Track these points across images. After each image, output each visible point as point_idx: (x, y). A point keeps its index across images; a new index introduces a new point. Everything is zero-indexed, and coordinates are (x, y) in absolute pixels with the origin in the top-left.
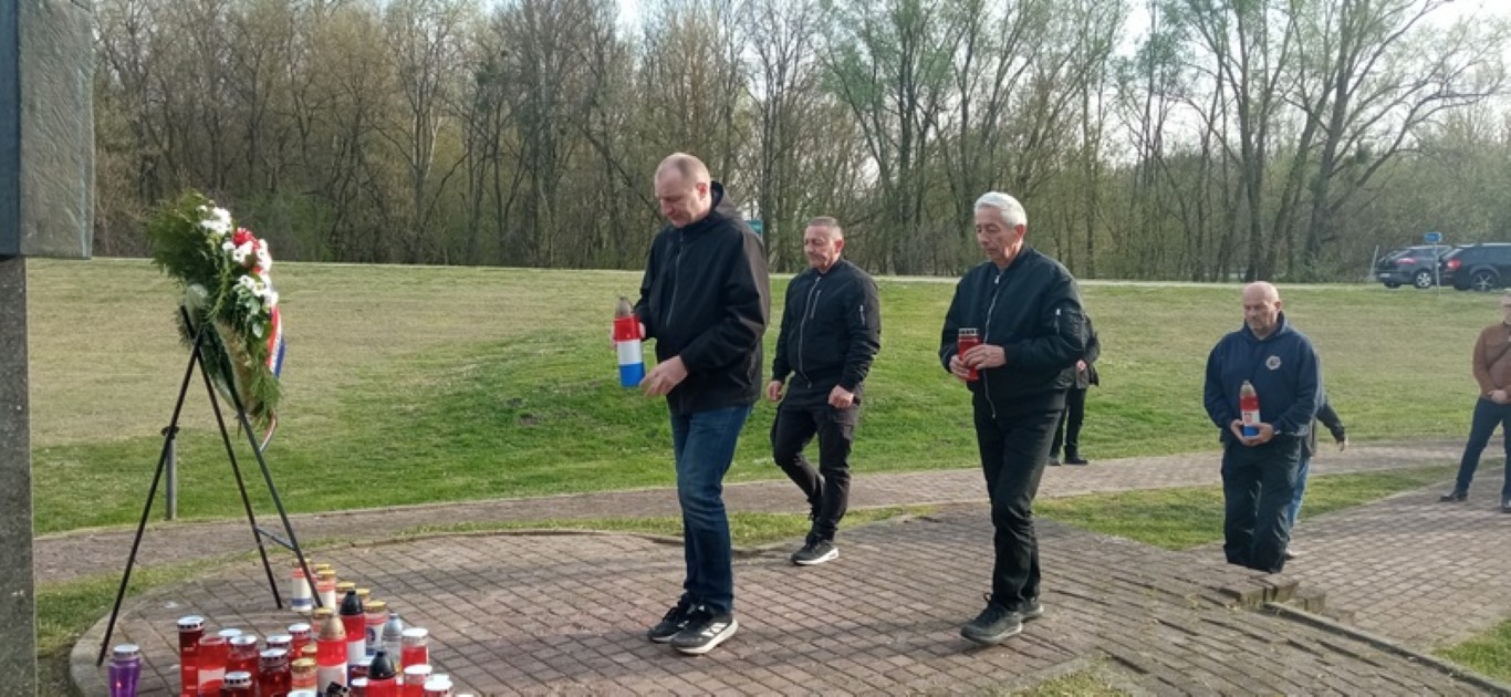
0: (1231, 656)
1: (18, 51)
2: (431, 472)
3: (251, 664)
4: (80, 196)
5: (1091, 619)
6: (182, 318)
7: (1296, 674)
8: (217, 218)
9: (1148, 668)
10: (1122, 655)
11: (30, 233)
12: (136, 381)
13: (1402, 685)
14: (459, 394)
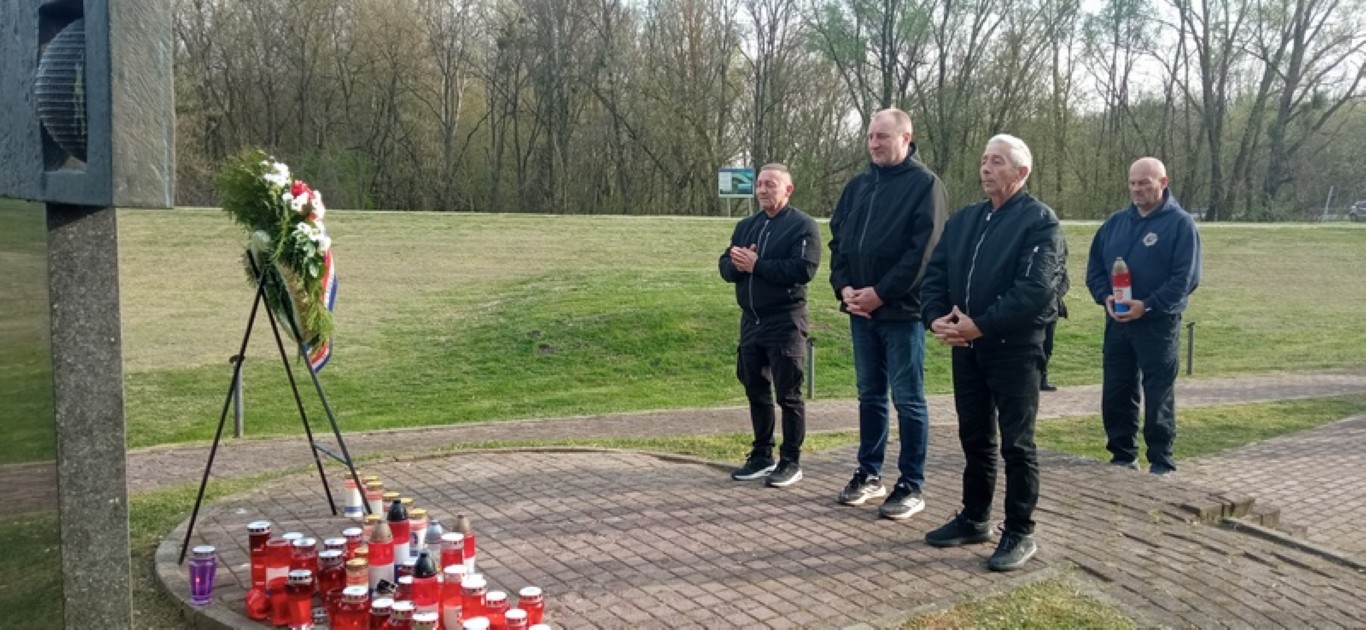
0: (1190, 566)
1: (109, 27)
2: (461, 396)
3: (311, 564)
4: (163, 153)
5: (1060, 532)
6: (248, 260)
7: (1252, 584)
8: (277, 172)
9: (1113, 577)
10: (1088, 565)
11: (121, 187)
12: (206, 315)
13: (1352, 595)
14: (485, 327)
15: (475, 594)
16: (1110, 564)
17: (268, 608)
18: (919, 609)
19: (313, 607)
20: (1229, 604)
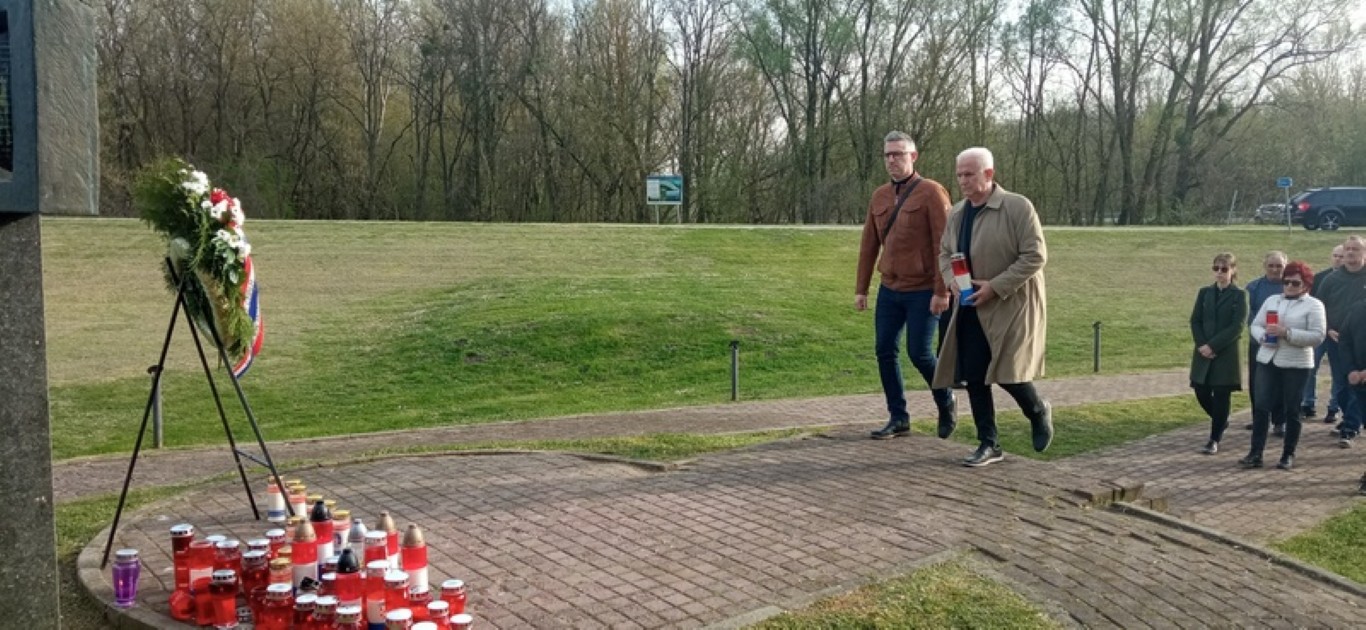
0: (1079, 547)
1: (34, 42)
2: (387, 406)
3: (234, 564)
4: (87, 162)
5: (960, 517)
6: (167, 268)
7: (1135, 561)
8: (196, 180)
9: (1007, 557)
10: (985, 547)
11: (47, 195)
13: (1226, 569)
14: (411, 336)
15: (398, 587)
16: (1004, 546)
17: (192, 609)
18: (826, 591)
19: (237, 607)
20: (1112, 579)
